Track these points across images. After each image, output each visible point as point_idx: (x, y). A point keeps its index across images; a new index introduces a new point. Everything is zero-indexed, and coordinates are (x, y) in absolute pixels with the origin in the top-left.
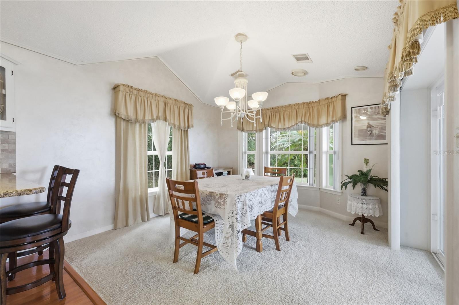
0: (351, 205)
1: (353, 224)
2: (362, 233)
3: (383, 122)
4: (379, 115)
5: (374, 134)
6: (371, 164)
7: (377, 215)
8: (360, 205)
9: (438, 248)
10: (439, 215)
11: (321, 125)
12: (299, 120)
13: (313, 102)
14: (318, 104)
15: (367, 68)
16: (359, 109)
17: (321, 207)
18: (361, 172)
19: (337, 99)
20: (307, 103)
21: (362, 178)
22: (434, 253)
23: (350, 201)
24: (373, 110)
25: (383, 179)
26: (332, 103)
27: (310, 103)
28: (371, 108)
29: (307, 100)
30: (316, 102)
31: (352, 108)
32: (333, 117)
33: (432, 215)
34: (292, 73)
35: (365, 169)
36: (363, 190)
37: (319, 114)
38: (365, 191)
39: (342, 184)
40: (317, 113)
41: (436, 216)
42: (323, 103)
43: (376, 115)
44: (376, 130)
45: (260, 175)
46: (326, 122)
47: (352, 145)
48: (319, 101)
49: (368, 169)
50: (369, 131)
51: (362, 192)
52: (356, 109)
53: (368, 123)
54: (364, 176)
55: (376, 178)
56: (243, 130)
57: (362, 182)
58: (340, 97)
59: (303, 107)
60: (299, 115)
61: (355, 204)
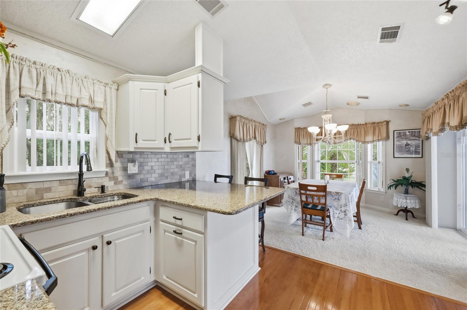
0: (397, 201)
1: (397, 215)
2: (407, 219)
3: (418, 142)
4: (415, 137)
5: (411, 150)
6: (410, 171)
7: (417, 207)
8: (405, 201)
9: (462, 227)
10: (462, 205)
11: (367, 142)
12: (349, 137)
13: (360, 124)
14: (365, 126)
15: (408, 105)
16: (400, 132)
17: (366, 203)
18: (404, 178)
19: (383, 124)
20: (355, 125)
21: (405, 182)
22: (459, 230)
23: (397, 198)
24: (411, 133)
25: (419, 182)
26: (378, 127)
27: (358, 125)
28: (409, 132)
29: (356, 123)
30: (363, 124)
31: (394, 131)
32: (378, 137)
33: (457, 206)
34: (347, 104)
35: (407, 175)
36: (406, 190)
37: (365, 133)
38: (407, 191)
39: (389, 186)
40: (364, 132)
41: (460, 206)
42: (368, 125)
43: (412, 137)
44: (412, 147)
45: (312, 179)
46: (372, 140)
47: (394, 157)
48: (366, 123)
49: (409, 175)
50: (407, 148)
51: (405, 191)
52: (397, 132)
53: (407, 142)
54: (406, 180)
55: (414, 181)
56: (300, 143)
57: (405, 185)
58: (385, 123)
59: (352, 127)
60: (348, 133)
61: (401, 200)
